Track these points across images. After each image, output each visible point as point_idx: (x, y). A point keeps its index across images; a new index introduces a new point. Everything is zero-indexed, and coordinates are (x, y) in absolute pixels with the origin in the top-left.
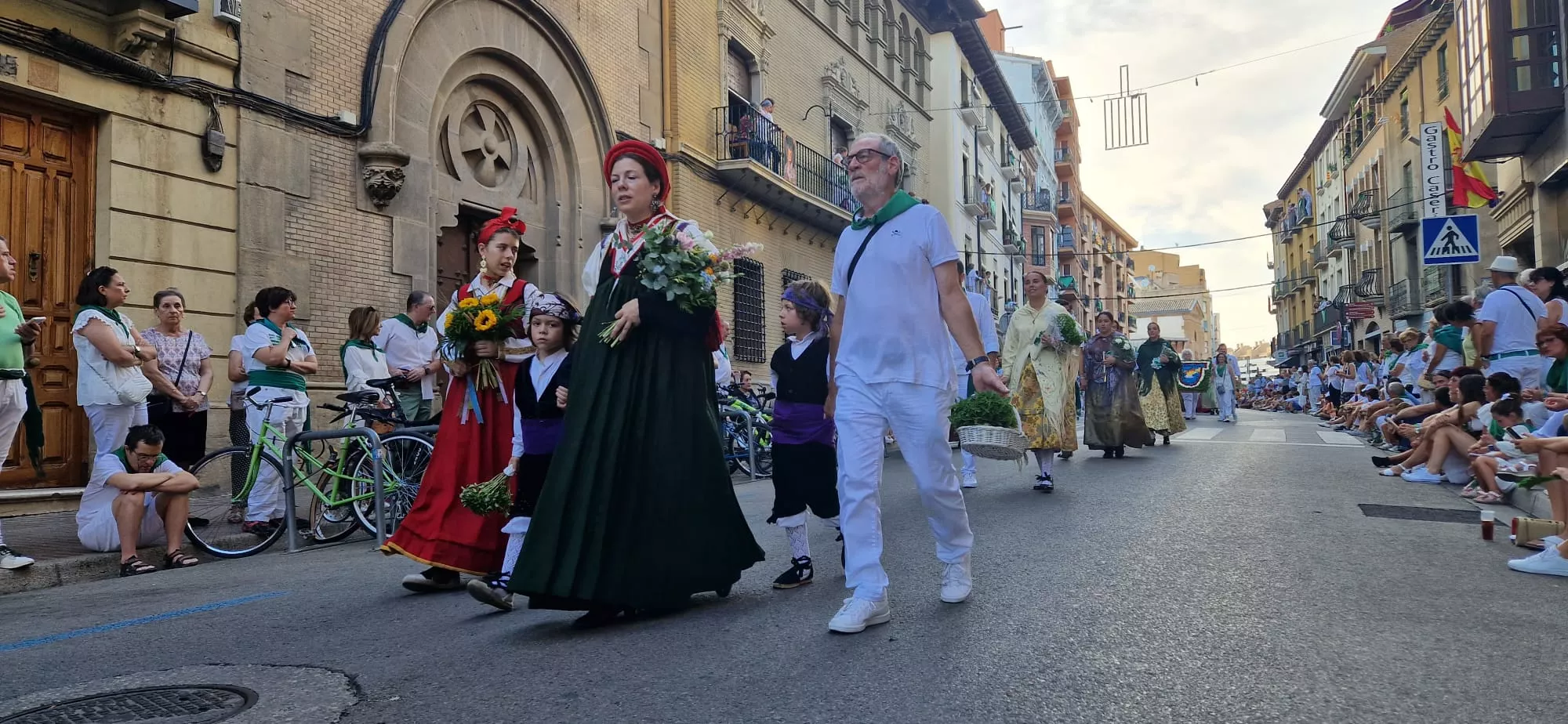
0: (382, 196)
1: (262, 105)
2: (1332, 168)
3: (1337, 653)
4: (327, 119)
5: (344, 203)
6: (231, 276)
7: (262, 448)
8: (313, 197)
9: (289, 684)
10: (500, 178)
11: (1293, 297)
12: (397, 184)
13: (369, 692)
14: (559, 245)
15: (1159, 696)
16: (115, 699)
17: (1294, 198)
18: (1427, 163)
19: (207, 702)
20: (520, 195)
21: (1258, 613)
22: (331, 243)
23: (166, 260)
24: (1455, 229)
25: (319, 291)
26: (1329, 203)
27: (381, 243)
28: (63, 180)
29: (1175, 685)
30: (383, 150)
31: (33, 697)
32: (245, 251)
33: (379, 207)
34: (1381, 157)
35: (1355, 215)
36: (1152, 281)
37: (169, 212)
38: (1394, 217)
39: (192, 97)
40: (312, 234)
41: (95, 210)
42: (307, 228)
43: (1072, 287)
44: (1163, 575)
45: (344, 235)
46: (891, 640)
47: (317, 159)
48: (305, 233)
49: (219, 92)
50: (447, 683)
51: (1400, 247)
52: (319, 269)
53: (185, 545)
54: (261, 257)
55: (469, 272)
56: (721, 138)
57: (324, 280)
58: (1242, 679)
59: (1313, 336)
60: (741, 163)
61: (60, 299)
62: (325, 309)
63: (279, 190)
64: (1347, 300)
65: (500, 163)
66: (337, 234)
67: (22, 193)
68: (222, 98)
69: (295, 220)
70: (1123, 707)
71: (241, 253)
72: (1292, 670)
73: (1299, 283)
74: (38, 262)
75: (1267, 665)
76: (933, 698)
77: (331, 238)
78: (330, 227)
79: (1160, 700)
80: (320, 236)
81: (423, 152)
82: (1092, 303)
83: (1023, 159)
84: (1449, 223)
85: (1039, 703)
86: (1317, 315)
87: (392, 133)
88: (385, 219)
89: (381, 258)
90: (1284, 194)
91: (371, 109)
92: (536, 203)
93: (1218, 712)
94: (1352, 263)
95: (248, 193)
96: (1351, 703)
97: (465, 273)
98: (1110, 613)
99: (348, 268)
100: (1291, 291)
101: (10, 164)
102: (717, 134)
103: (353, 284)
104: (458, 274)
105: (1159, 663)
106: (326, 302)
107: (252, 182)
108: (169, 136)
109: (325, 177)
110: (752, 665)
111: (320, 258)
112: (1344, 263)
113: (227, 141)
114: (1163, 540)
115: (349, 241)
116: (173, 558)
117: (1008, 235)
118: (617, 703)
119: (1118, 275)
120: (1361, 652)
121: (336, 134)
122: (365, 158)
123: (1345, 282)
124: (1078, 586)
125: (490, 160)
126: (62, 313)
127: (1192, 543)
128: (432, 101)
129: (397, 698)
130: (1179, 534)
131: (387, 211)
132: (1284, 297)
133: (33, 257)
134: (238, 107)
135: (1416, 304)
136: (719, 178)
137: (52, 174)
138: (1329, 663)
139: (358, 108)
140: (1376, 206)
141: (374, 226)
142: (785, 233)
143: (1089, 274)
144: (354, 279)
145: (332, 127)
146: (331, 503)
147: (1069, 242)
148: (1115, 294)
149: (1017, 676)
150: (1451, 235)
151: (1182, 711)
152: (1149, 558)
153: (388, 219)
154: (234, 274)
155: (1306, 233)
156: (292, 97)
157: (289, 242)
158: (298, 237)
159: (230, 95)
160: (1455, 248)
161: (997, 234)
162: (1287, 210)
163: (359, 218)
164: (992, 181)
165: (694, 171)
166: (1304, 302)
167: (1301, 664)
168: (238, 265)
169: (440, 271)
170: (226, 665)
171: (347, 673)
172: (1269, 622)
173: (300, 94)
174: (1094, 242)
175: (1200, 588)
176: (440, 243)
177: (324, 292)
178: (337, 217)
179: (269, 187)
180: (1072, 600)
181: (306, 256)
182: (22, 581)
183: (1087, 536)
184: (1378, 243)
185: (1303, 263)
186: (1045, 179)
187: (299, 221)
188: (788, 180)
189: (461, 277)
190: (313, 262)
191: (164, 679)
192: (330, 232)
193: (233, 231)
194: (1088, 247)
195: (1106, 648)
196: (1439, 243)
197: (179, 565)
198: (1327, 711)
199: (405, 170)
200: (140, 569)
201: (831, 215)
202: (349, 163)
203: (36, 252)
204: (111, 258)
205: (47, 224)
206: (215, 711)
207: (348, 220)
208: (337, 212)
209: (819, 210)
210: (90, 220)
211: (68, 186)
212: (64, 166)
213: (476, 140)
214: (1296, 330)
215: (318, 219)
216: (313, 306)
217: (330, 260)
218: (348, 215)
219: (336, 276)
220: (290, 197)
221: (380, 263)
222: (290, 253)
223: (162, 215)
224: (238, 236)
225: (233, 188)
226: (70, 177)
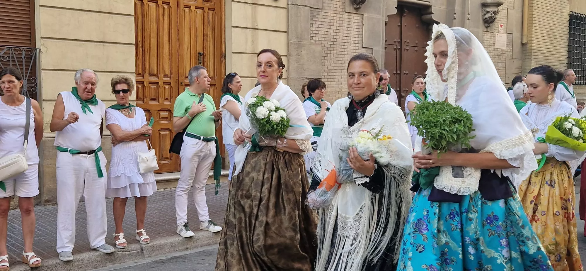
0: (358, 3)
5: (339, 9)
8: (324, 8)
14: (455, 19)
22: (332, 34)
25: (326, 62)
27: (357, 30)
28: (211, 12)
32: (291, 43)
33: (357, 9)
37: (257, 25)
40: (323, 29)
41: (225, 28)
42: (320, 26)
45: (338, 28)
48: (320, 29)
52: (326, 49)
54: (300, 46)
55: (401, 40)
57: (329, 55)
62: (329, 71)
63: (306, 6)
66: (335, 28)
67: (194, 22)
69: (314, 22)
71: (290, 44)
74: (202, 56)
77: (332, 31)
78: (332, 24)
80: (326, 30)
88: (359, 16)
89: (357, 39)
95: (292, 10)
97: (399, 40)
99: (340, 47)
101: (189, 7)
103: (343, 56)
104: (395, 42)
106: (329, 68)
107: (294, 3)
111: (326, 42)
115: (341, 31)
131: (361, 11)
133: (200, 54)
137: (206, 10)
141: (353, 21)
144: (343, 53)
153: (362, 16)
154: (286, 56)
157: (312, 35)
158: (317, 32)
163: (347, 17)
168: (288, 51)
169: (386, 41)
176: (386, 24)
177: (328, 62)
178: (335, 18)
179: (302, 5)
181: (320, 42)
187: (317, 23)
189: (397, 43)
190: (323, 45)
192: (332, 27)
193: (285, 32)
203: (201, 52)
204: (233, 53)
205: (205, 35)
207: (341, 19)
208: (335, 15)
210: (223, 33)
211: (214, 15)
212: (212, 5)
215: (326, 20)
216: (323, 71)
217: (332, 43)
218: (341, 16)
219: (335, 52)
220: (312, 9)
221: (356, 42)
222: (312, 41)
223: (254, 27)
224: (288, 34)
225: (286, 8)
226: (214, 11)
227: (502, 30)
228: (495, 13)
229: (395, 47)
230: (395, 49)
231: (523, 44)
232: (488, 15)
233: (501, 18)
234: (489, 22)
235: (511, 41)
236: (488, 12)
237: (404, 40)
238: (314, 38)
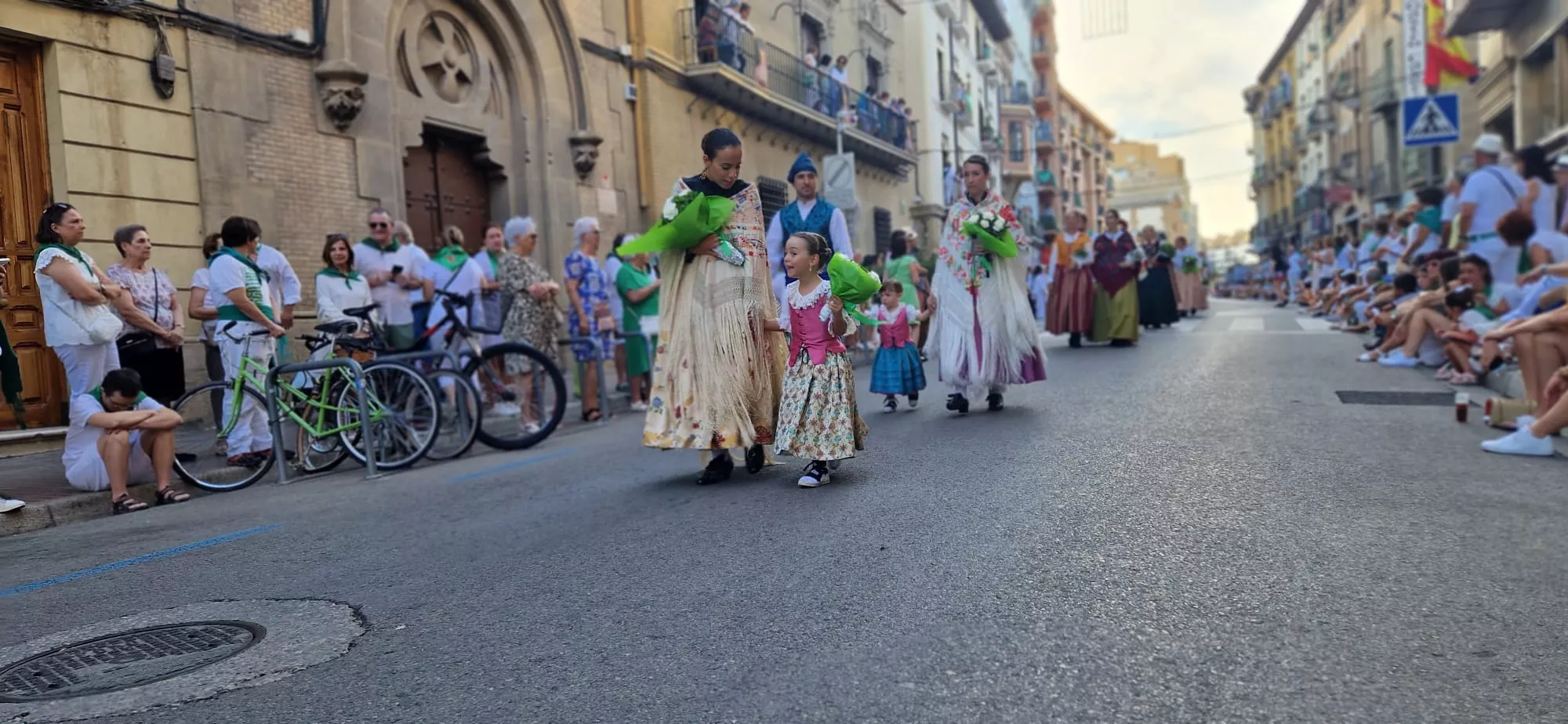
0: (343, 117)
1: (210, 26)
2: (1313, 48)
3: (1314, 541)
4: (280, 38)
5: (304, 126)
6: (194, 207)
7: (243, 382)
8: (272, 121)
9: (296, 618)
10: (463, 92)
11: (1272, 184)
12: (357, 103)
13: (374, 622)
14: (528, 161)
15: (1144, 592)
16: (125, 639)
17: (1274, 81)
18: (1407, 39)
19: (216, 638)
20: (486, 110)
21: (1238, 506)
22: (295, 169)
23: (127, 194)
24: (1436, 109)
25: (286, 219)
26: (1309, 86)
27: (345, 166)
28: (11, 113)
29: (1159, 580)
30: (340, 68)
31: (42, 641)
32: (207, 180)
33: (341, 128)
34: (1363, 36)
35: (1335, 97)
36: (1131, 173)
37: (124, 143)
38: (1375, 97)
39: (136, 19)
40: (275, 160)
41: (48, 145)
42: (268, 153)
43: (1051, 182)
44: (1145, 471)
45: (307, 159)
46: (882, 549)
47: (273, 81)
48: (268, 159)
49: (164, 14)
50: (450, 609)
51: (1380, 129)
52: (284, 195)
53: (176, 481)
54: (225, 186)
55: (437, 192)
56: (688, 42)
57: (291, 207)
58: (1223, 571)
59: (1292, 221)
60: (710, 67)
61: (21, 237)
62: (294, 236)
63: (236, 115)
64: (1326, 184)
65: (461, 78)
66: (300, 158)
68: (168, 19)
69: (254, 146)
70: (1109, 604)
71: (203, 181)
72: (1271, 560)
73: (1279, 169)
75: (1247, 556)
76: (926, 604)
77: (294, 163)
78: (293, 151)
79: (1145, 595)
80: (281, 161)
81: (382, 71)
82: (1071, 199)
83: (1000, 51)
84: (1431, 103)
85: (1027, 603)
86: (1296, 201)
87: (348, 51)
88: (348, 141)
89: (347, 182)
90: (1264, 77)
91: (324, 26)
92: (501, 116)
93: (1200, 604)
94: (1332, 148)
95: (203, 119)
96: (1328, 589)
97: (433, 193)
98: (1094, 512)
99: (314, 193)
100: (1271, 176)
102: (685, 38)
103: (321, 210)
104: (427, 196)
105: (1143, 560)
106: (294, 230)
107: (207, 107)
108: (116, 61)
109: (282, 99)
110: (749, 579)
111: (283, 184)
112: (1324, 148)
113: (178, 64)
114: (1144, 437)
115: (313, 166)
116: (163, 495)
117: (985, 131)
118: (619, 622)
119: (1097, 167)
120: (1338, 539)
121: (290, 54)
122: (322, 78)
123: (1325, 164)
124: (1063, 486)
125: (451, 74)
126: (24, 251)
127: (1173, 438)
128: (386, 14)
129: (403, 627)
130: (1161, 431)
131: (350, 132)
132: (1264, 183)
134: (185, 28)
135: (1395, 185)
136: (690, 85)
138: (1307, 553)
139: (311, 26)
140: (1357, 86)
141: (337, 149)
142: (759, 139)
143: (1068, 168)
144: (321, 205)
145: (286, 46)
146: (318, 433)
147: (1047, 136)
148: (1094, 187)
149: (1006, 578)
150: (1431, 116)
151: (1167, 606)
152: (1130, 455)
153: (351, 141)
154: (197, 204)
155: (1286, 117)
156: (241, 16)
157: (251, 169)
158: (262, 164)
159: (175, 16)
160: (1436, 129)
161: (974, 131)
162: (1267, 94)
163: (322, 140)
164: (968, 76)
165: (662, 78)
166: (1283, 189)
167: (1281, 553)
168: (201, 195)
169: (408, 193)
170: (231, 600)
171: (351, 604)
172: (1249, 514)
173: (248, 12)
174: (1072, 134)
175: (1182, 483)
176: (406, 163)
177: (292, 220)
178: (298, 141)
179: (226, 113)
180: (1058, 500)
181: (271, 183)
182: (14, 524)
183: (1070, 437)
184: (1358, 126)
185: (1283, 149)
186: (1022, 72)
187: (260, 147)
188: (759, 83)
189: (430, 199)
190: (277, 188)
191: (171, 618)
192: (293, 157)
193: (192, 160)
194: (1067, 140)
195: (1091, 547)
196: (1420, 123)
197: (171, 500)
198: (1305, 598)
199: (366, 89)
200: (132, 507)
201: (805, 119)
202: (305, 83)
204: (69, 192)
206: (224, 648)
207: (311, 144)
208: (298, 136)
209: (793, 114)
210: (44, 157)
211: (18, 120)
212: (12, 99)
213: (436, 53)
214: (1275, 217)
215: (280, 144)
216: (281, 234)
217: (295, 185)
218: (308, 138)
219: (303, 203)
220: (247, 122)
221: (346, 187)
222: (254, 180)
223: (117, 146)
224: (198, 165)
225: (188, 115)
226: (19, 110)
227: (608, 183)
228: (594, 155)
229: (428, 205)
230: (427, 208)
231: (643, 209)
232: (582, 159)
233: (603, 163)
234: (584, 170)
235: (622, 202)
236: (580, 153)
237: (443, 193)
238: (257, 175)
